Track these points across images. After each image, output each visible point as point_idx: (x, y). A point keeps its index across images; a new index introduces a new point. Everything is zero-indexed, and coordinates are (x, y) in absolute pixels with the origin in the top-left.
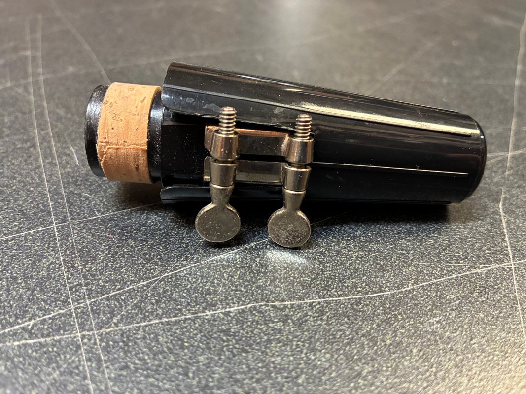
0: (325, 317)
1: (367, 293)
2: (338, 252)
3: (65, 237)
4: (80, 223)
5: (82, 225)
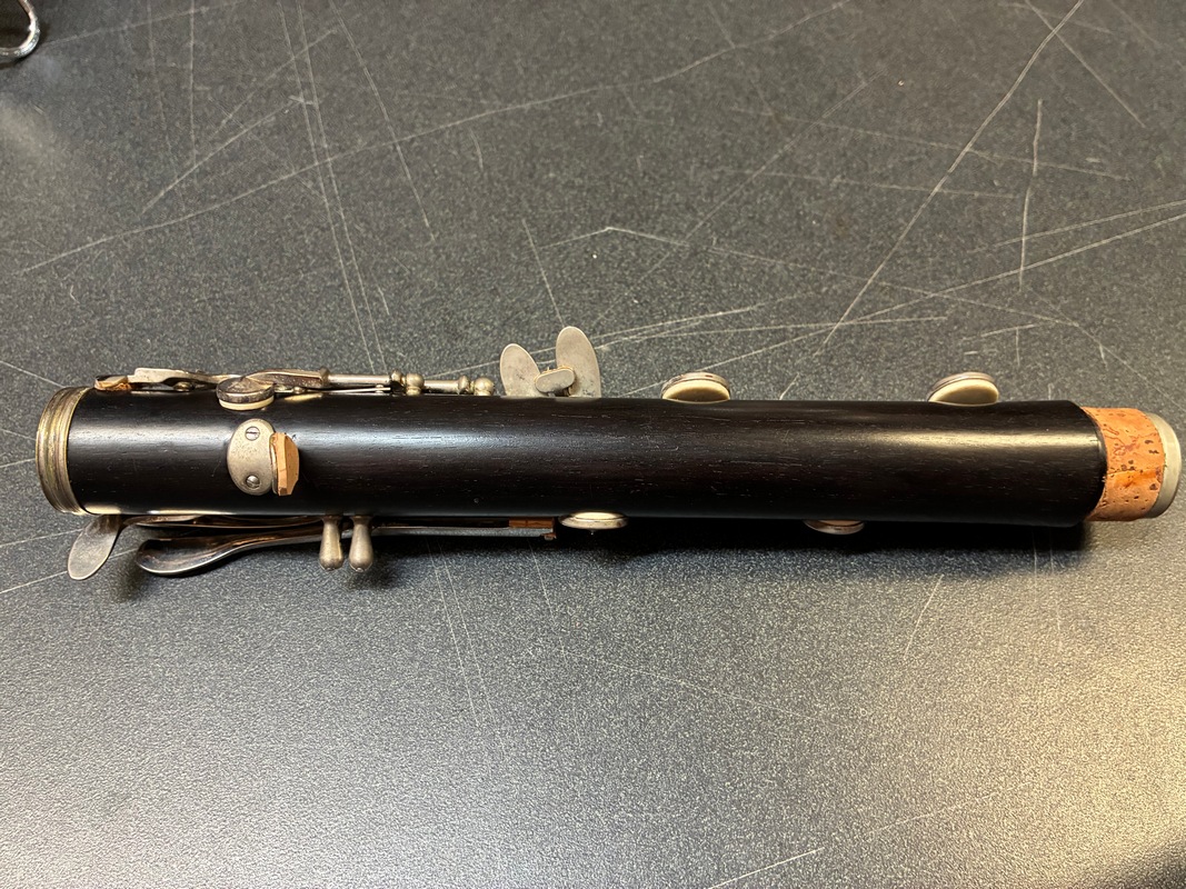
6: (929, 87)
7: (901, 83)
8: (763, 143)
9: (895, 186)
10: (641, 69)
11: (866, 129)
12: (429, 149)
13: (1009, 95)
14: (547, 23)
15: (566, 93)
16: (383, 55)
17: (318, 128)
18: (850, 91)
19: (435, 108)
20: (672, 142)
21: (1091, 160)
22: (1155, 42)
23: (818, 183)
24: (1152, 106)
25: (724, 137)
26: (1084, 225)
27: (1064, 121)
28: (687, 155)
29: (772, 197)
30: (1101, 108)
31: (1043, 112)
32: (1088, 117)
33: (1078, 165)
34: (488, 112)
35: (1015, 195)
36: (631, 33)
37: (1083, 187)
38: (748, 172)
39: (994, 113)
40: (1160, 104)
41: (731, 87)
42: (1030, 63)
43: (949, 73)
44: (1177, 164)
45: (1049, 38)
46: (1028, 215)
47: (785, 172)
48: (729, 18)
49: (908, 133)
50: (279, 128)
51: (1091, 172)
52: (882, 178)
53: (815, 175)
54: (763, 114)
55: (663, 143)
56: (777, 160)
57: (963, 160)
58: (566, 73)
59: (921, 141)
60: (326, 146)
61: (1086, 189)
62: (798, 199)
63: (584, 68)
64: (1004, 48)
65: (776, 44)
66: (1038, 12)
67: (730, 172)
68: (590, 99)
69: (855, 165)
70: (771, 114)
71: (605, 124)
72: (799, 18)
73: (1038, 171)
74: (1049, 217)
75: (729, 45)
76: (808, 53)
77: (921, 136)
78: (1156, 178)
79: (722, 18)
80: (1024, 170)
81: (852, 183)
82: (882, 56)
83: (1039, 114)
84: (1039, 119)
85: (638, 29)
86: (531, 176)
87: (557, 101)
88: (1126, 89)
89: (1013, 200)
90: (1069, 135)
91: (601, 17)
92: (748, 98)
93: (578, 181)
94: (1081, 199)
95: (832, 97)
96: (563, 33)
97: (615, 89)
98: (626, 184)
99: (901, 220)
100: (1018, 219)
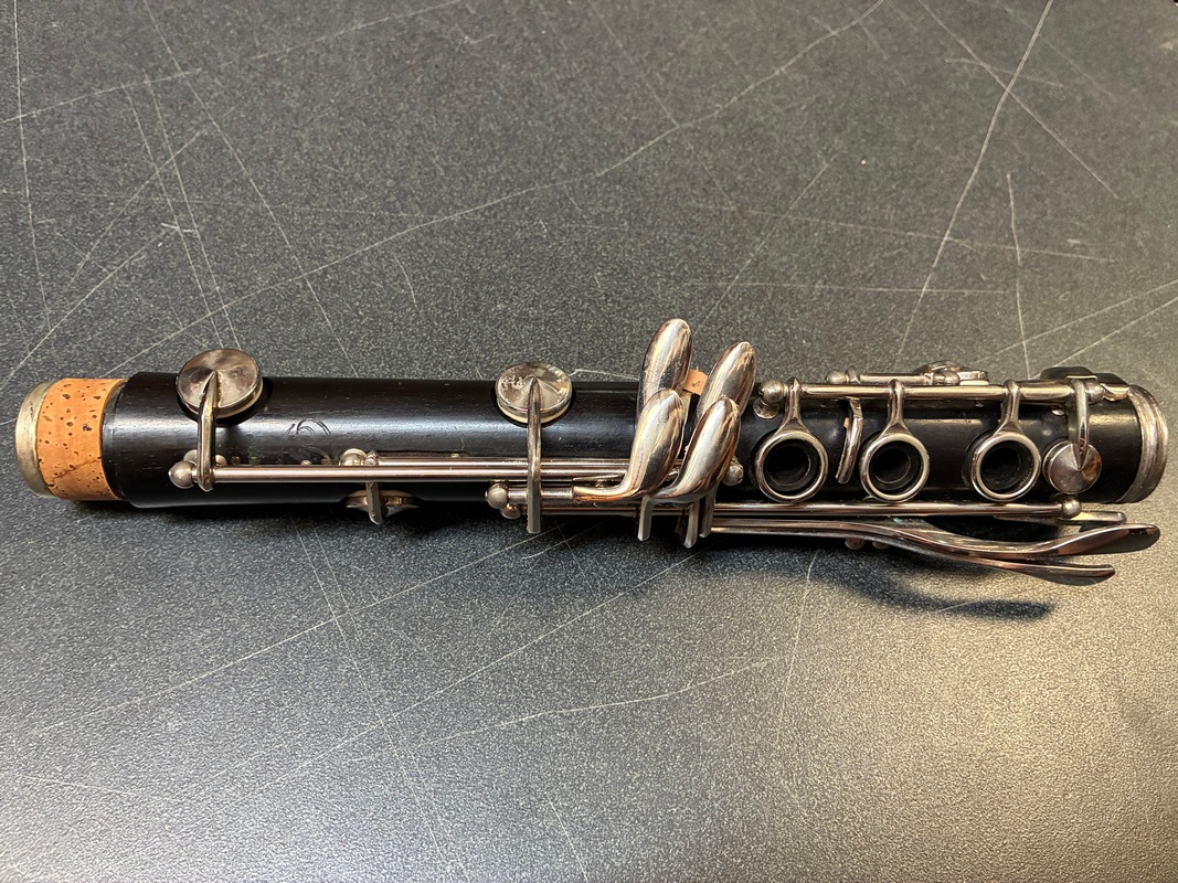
0: (606, 725)
1: (646, 696)
2: (626, 644)
3: (351, 634)
4: (360, 614)
5: (363, 616)
6: (894, 165)
7: (863, 162)
8: (731, 246)
9: (880, 289)
10: (579, 160)
11: (838, 221)
12: (347, 283)
13: (976, 170)
14: (462, 108)
15: (500, 197)
16: (270, 161)
17: (205, 265)
18: (813, 175)
19: (346, 226)
20: (630, 252)
21: (1073, 242)
22: (1110, 94)
23: (799, 292)
24: (1120, 172)
25: (687, 241)
26: (1081, 320)
27: (1037, 196)
28: (650, 268)
29: (752, 314)
30: (1070, 178)
31: (1013, 187)
32: (1060, 190)
33: (1061, 249)
34: (410, 228)
35: (1005, 290)
36: (560, 115)
37: (1070, 275)
38: (720, 284)
39: (965, 193)
40: (1127, 170)
41: (685, 178)
42: (990, 129)
43: (910, 147)
44: (1158, 239)
45: (1003, 99)
46: (1023, 313)
47: (761, 281)
48: (667, 91)
49: (883, 223)
50: (154, 269)
51: (1074, 256)
52: (866, 280)
53: (794, 282)
54: (725, 209)
55: (620, 255)
56: (750, 266)
57: (944, 251)
58: (495, 171)
59: (897, 232)
60: (218, 288)
61: (1074, 277)
62: (781, 314)
63: (513, 163)
64: (961, 113)
65: (724, 122)
66: (987, 67)
67: (702, 286)
68: (528, 204)
69: (834, 266)
70: (733, 208)
71: (550, 234)
72: (742, 90)
73: (1022, 259)
74: (1044, 314)
75: (673, 126)
76: (760, 131)
77: (896, 225)
78: (1140, 258)
79: (658, 92)
80: (1009, 259)
81: (836, 288)
82: (838, 130)
83: (1011, 191)
84: (1011, 197)
85: (567, 110)
86: (476, 310)
87: (490, 208)
88: (1091, 154)
89: (1004, 297)
90: (1044, 214)
91: (523, 97)
92: (704, 189)
93: (532, 312)
94: (1071, 290)
95: (795, 182)
96: (482, 119)
97: (555, 189)
98: (588, 311)
99: (895, 331)
100: (1012, 318)
